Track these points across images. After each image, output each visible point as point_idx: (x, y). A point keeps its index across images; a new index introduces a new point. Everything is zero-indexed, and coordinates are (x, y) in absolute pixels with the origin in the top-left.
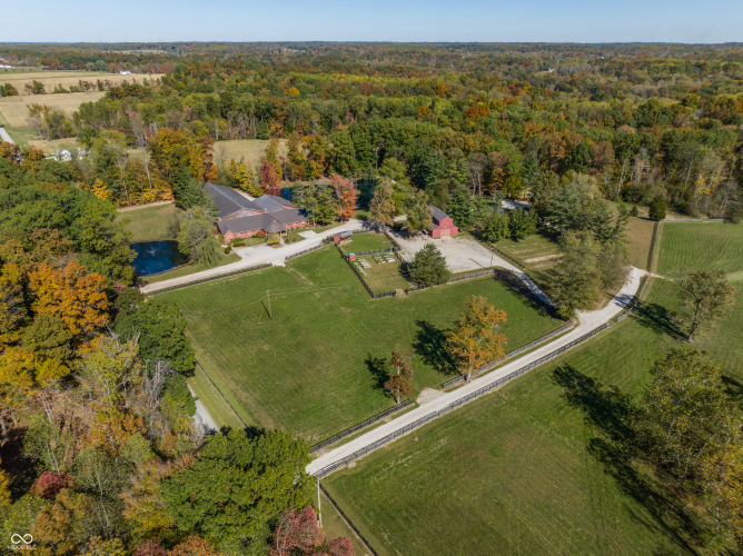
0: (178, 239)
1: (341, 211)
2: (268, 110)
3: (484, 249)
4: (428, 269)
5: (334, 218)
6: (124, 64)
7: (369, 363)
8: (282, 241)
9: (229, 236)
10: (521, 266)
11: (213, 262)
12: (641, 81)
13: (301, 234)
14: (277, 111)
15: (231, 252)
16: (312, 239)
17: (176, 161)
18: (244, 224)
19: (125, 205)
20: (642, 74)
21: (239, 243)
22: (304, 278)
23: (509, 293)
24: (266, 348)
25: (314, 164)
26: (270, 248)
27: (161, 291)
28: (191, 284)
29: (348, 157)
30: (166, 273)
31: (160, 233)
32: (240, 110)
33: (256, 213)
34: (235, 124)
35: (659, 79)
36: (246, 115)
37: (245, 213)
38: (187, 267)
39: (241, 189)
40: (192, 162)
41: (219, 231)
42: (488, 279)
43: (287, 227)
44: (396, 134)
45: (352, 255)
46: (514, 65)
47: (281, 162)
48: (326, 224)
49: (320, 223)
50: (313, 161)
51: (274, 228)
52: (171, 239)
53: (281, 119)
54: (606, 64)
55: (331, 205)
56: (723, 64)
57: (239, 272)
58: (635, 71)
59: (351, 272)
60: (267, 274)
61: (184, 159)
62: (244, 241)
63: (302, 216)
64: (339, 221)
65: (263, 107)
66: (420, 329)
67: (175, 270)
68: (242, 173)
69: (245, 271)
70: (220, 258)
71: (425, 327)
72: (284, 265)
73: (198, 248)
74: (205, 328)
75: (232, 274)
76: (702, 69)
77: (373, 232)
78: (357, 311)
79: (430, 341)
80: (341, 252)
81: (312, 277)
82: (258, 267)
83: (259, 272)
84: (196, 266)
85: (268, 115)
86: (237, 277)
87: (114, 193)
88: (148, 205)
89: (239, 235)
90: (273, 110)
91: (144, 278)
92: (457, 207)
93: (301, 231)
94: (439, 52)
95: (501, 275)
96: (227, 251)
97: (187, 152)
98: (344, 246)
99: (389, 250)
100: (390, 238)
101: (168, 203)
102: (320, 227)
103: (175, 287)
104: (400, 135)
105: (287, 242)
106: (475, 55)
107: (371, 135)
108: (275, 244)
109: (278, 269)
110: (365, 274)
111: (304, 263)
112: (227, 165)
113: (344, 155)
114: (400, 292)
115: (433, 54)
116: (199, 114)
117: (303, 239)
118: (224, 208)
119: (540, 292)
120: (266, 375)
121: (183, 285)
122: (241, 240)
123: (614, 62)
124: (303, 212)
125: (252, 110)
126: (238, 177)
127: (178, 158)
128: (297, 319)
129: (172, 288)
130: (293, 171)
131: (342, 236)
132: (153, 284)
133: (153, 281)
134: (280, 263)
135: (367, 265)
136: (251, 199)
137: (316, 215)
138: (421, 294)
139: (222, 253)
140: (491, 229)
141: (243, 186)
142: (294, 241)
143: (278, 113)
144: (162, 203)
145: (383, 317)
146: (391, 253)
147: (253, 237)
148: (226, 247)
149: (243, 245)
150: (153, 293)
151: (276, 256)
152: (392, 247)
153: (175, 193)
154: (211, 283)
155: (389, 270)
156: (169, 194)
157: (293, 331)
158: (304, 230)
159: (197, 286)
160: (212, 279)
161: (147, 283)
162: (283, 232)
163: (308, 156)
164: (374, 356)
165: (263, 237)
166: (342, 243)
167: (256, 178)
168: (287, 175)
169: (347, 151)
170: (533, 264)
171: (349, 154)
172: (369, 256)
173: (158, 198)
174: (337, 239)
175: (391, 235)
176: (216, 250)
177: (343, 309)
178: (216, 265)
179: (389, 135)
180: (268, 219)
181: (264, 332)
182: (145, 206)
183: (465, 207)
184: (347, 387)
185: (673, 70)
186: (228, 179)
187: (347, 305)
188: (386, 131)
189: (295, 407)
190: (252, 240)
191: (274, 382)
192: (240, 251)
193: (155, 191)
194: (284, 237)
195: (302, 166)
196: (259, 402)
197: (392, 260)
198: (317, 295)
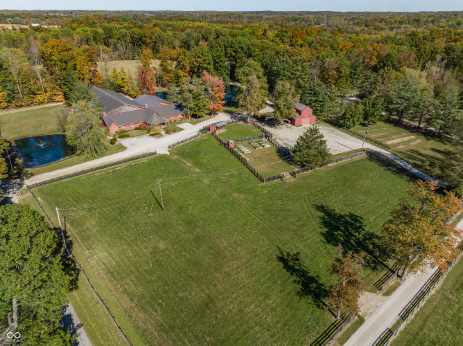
0: (66, 133)
1: (212, 105)
2: (140, 39)
3: (344, 134)
4: (313, 152)
5: (207, 112)
6: (35, 20)
7: (281, 259)
8: (163, 132)
9: (114, 129)
10: (386, 147)
11: (99, 152)
12: (382, 29)
13: (179, 126)
14: (147, 39)
15: (117, 143)
16: (189, 130)
17: (64, 65)
18: (127, 118)
19: (21, 106)
20: (382, 25)
21: (123, 135)
22: (189, 164)
23: (389, 172)
24: (162, 245)
25: (181, 73)
26: (152, 139)
27: (45, 183)
28: (76, 174)
29: (209, 67)
30: (53, 164)
31: (50, 128)
32: (119, 39)
33: (137, 109)
34: (116, 49)
35: (394, 28)
36: (123, 42)
37: (127, 108)
38: (74, 158)
39: (123, 92)
40: (78, 67)
41: (104, 124)
42: (363, 160)
43: (167, 120)
44: (246, 48)
45: (231, 141)
46: (298, 22)
47: (154, 72)
48: (199, 117)
49: (194, 116)
50: (180, 70)
51: (155, 120)
52: (60, 133)
53: (151, 45)
54: (356, 21)
55: (205, 100)
56: (430, 19)
57: (125, 161)
58: (376, 24)
59: (233, 158)
60: (153, 162)
61: (70, 64)
62: (128, 133)
63: (178, 111)
64: (210, 114)
65: (136, 36)
66: (322, 214)
67: (62, 161)
68: (123, 79)
69: (131, 159)
70: (106, 148)
71: (325, 212)
72: (168, 153)
73: (84, 139)
74: (91, 223)
75: (119, 163)
76: (418, 23)
77: (241, 122)
78: (251, 197)
79: (338, 229)
80: (219, 140)
81: (197, 164)
82: (144, 156)
83: (145, 160)
84: (83, 157)
85: (140, 43)
86: (124, 165)
87: (9, 95)
88: (42, 106)
89: (123, 128)
90: (144, 39)
91: (30, 170)
92: (314, 99)
93: (178, 123)
94: (248, 15)
95: (372, 156)
96: (112, 142)
97: (73, 58)
98: (220, 135)
99: (262, 137)
100: (259, 127)
101: (60, 104)
102: (195, 120)
103: (61, 178)
104: (249, 49)
105: (168, 132)
106: (271, 17)
107: (226, 50)
108: (157, 135)
109: (163, 157)
110: (248, 160)
111: (187, 151)
112: (110, 73)
113: (205, 65)
114: (287, 176)
115: (245, 16)
116: (87, 41)
117: (182, 129)
118: (109, 105)
119: (416, 171)
120: (166, 284)
121: (69, 176)
122: (125, 132)
123: (361, 19)
124: (180, 107)
125: (128, 39)
126: (119, 83)
127: (65, 62)
128: (190, 208)
129: (58, 179)
130: (164, 79)
131: (218, 125)
132: (39, 176)
133: (39, 173)
134: (163, 151)
135: (247, 151)
136: (132, 99)
137: (191, 109)
138: (308, 177)
139: (108, 144)
140: (348, 116)
141: (125, 90)
142: (174, 131)
143: (148, 41)
144: (54, 104)
145: (279, 202)
146: (264, 139)
147: (136, 129)
148: (112, 138)
149: (128, 136)
150: (37, 185)
151: (161, 145)
152: (264, 134)
153: (65, 95)
154: (97, 173)
155: (269, 155)
156: (61, 97)
157: (188, 223)
158: (181, 122)
159: (83, 177)
160: (98, 168)
161: (32, 175)
162: (164, 124)
163: (177, 66)
164: (285, 250)
165: (145, 128)
166: (218, 132)
167: (135, 83)
168: (160, 81)
169: (207, 62)
170: (394, 145)
171: (209, 64)
172: (246, 143)
173: (51, 100)
174: (213, 129)
175: (258, 124)
176: (102, 141)
177: (236, 195)
178: (103, 155)
179: (239, 50)
180: (149, 113)
181: (157, 225)
182: (39, 107)
183: (321, 99)
184: (267, 297)
185: (401, 23)
186: (112, 84)
187: (239, 191)
188: (237, 47)
189: (210, 335)
190: (135, 132)
191: (176, 293)
192: (124, 142)
193: (48, 94)
194: (164, 129)
195: (172, 75)
196: (162, 328)
197: (267, 146)
198: (206, 181)
